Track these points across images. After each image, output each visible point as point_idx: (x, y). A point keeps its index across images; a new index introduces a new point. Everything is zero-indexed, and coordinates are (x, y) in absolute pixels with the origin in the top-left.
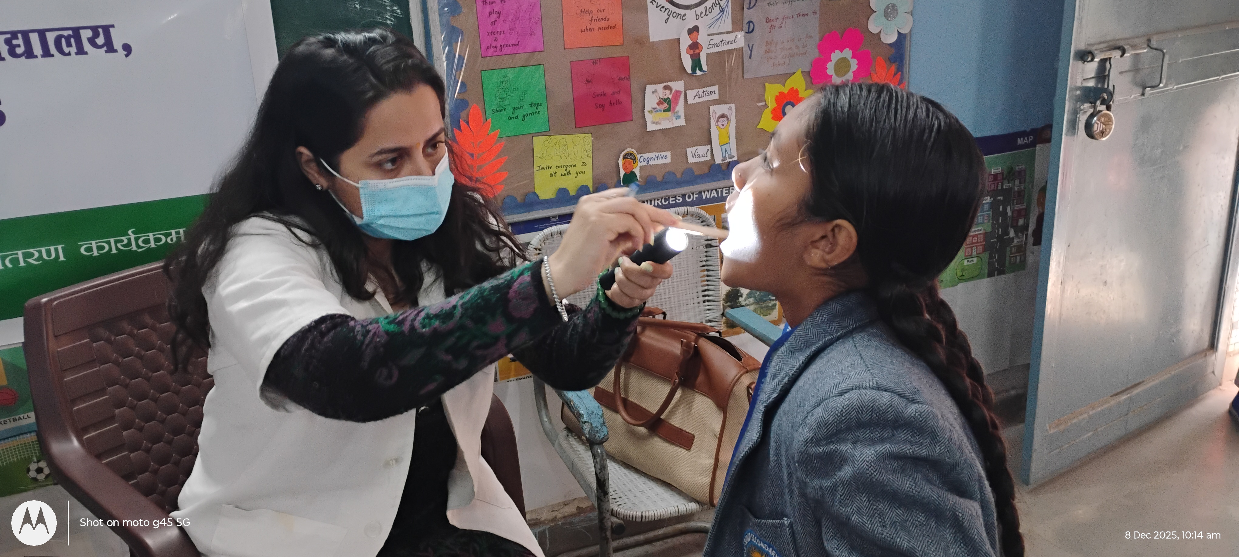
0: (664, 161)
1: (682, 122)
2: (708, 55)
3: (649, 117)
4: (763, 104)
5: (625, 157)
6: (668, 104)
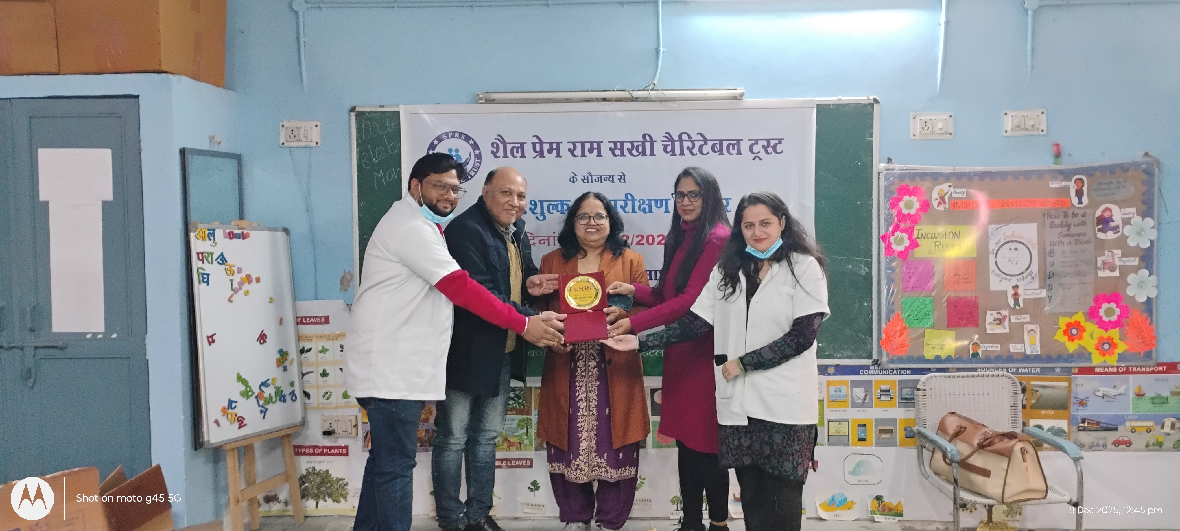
0: (995, 349)
1: (1007, 331)
2: (1024, 300)
3: (988, 327)
4: (1057, 327)
5: (973, 344)
6: (1000, 321)
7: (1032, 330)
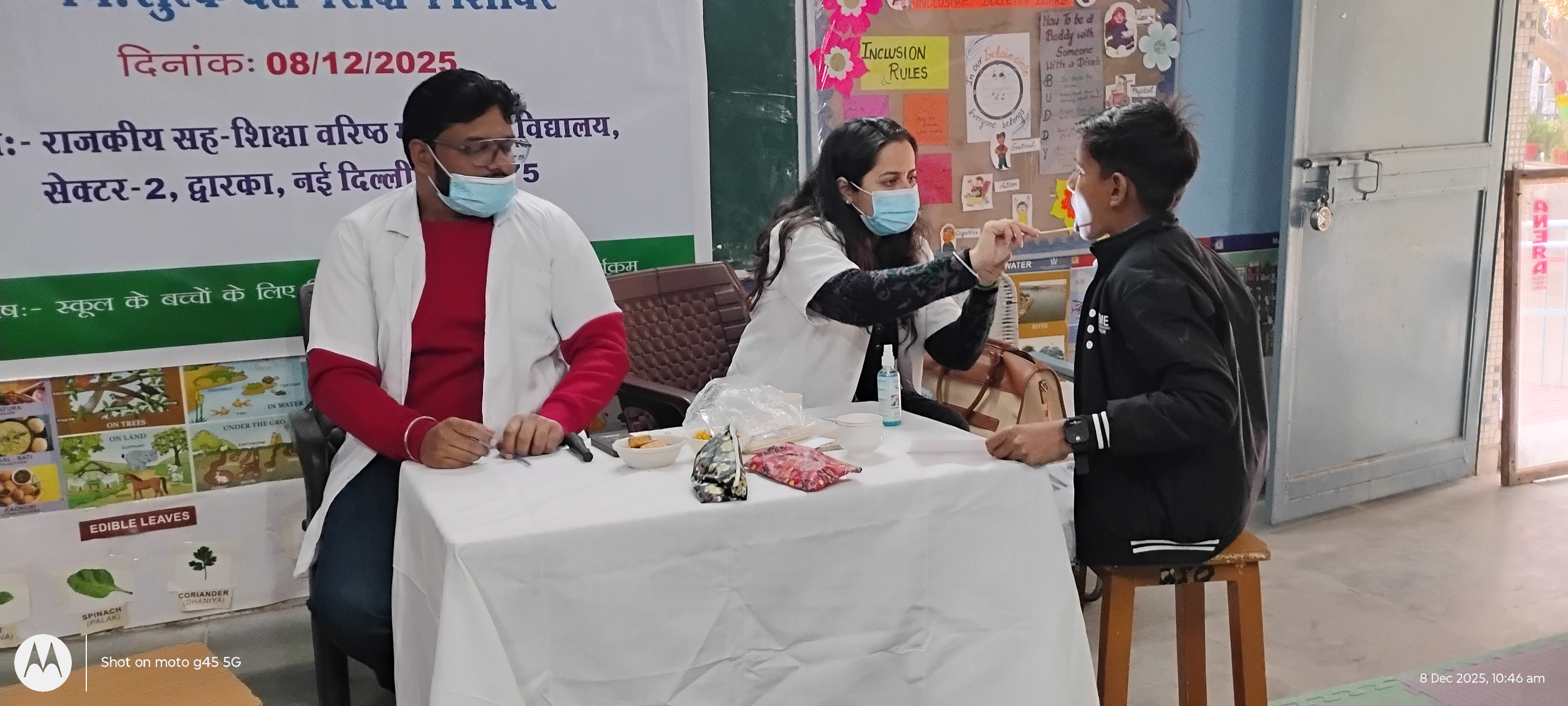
0: (975, 236)
7: (1022, 203)
